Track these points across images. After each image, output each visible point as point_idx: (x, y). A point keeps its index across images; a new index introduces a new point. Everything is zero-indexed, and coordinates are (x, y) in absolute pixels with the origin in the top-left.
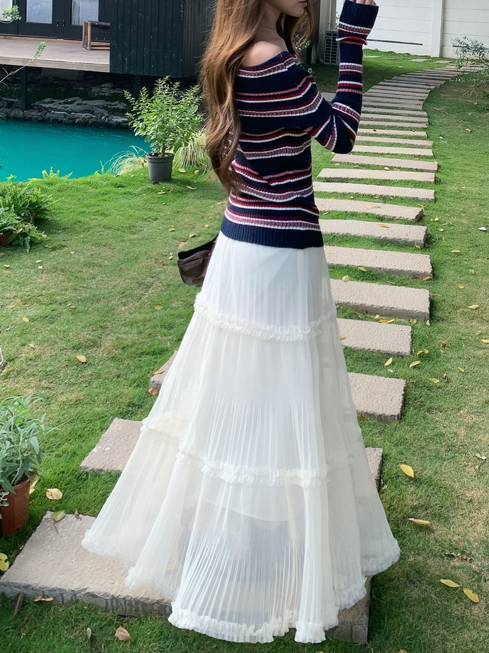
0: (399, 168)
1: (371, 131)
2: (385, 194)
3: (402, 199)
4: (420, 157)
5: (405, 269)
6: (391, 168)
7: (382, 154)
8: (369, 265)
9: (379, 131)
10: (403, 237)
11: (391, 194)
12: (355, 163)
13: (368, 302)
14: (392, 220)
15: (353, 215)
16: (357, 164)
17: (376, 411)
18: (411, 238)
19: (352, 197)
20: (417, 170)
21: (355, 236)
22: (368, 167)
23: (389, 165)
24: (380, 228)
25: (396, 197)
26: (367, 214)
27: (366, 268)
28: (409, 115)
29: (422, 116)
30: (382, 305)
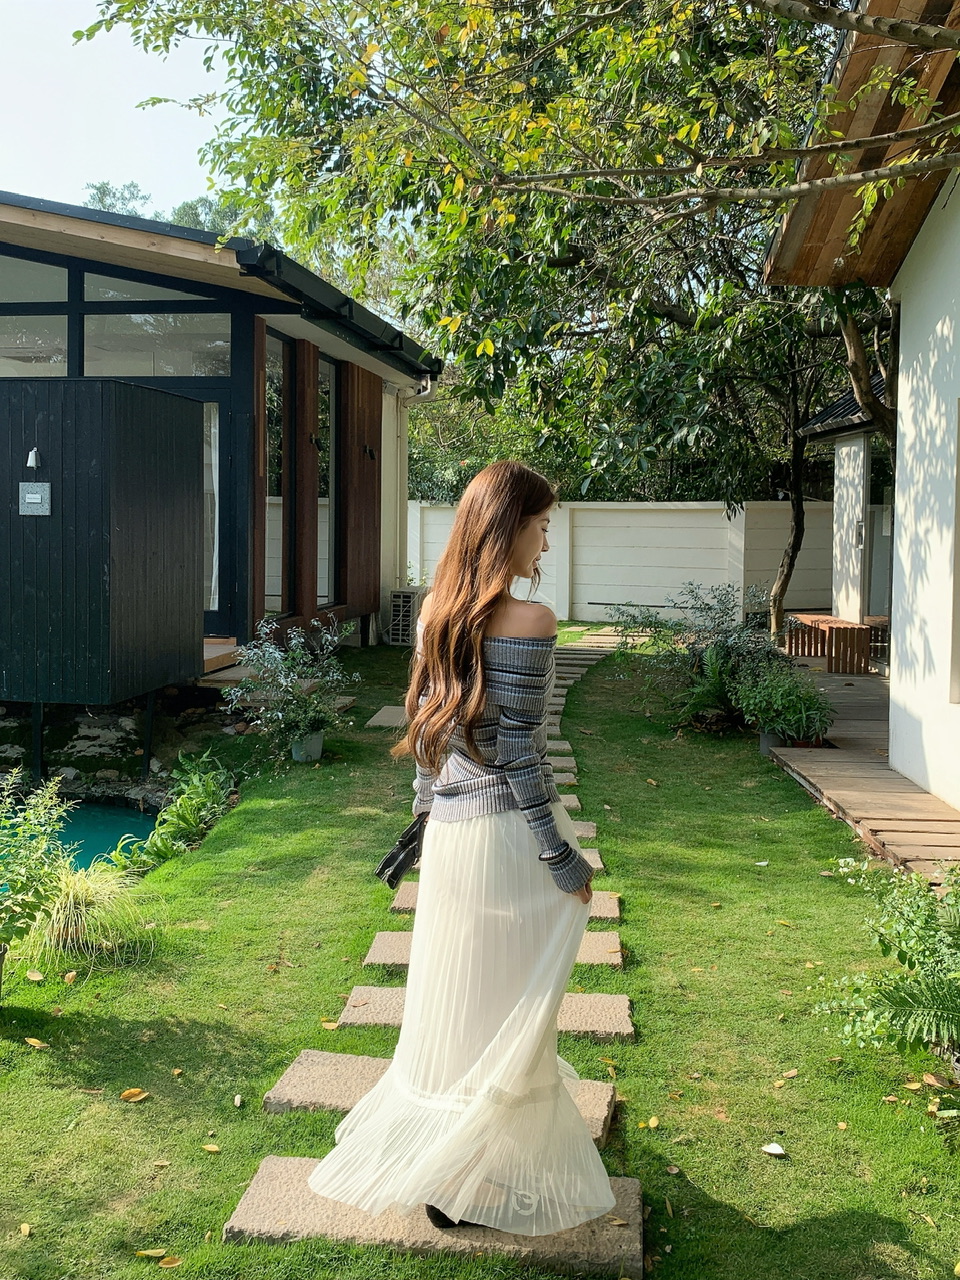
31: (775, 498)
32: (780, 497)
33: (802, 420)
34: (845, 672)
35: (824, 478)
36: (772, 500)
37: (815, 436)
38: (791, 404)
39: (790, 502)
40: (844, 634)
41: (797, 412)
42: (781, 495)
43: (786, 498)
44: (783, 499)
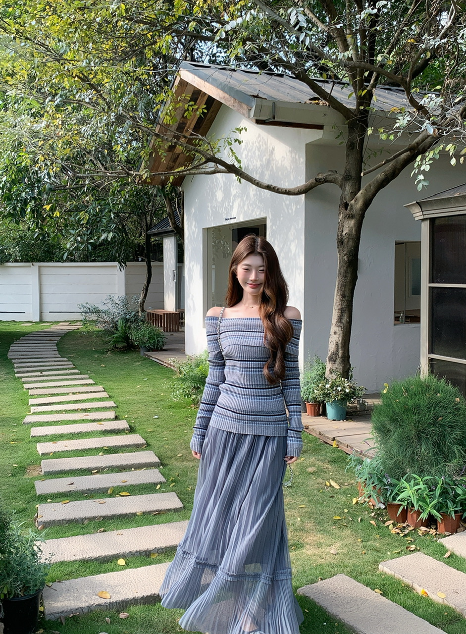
0: (79, 393)
1: (39, 374)
2: (84, 408)
3: (96, 409)
4: (86, 385)
5: (130, 443)
6: (74, 393)
7: (60, 386)
8: (108, 445)
9: (44, 373)
10: (116, 428)
11: (88, 407)
12: (48, 393)
13: (124, 463)
14: (100, 420)
15: (74, 422)
16: (49, 394)
17: (171, 507)
18: (121, 427)
19: (64, 413)
20: (91, 392)
21: (86, 432)
22: (58, 395)
23: (72, 392)
24: (98, 425)
25: (92, 408)
26: (83, 420)
27: (108, 447)
28: (55, 361)
29: (65, 361)
30: (133, 463)
31: (138, 261)
32: (140, 260)
33: (149, 227)
34: (170, 331)
35: (158, 251)
36: (136, 261)
37: (155, 235)
38: (144, 220)
39: (145, 263)
40: (169, 315)
41: (147, 223)
42: (140, 259)
43: (142, 261)
44: (141, 261)
